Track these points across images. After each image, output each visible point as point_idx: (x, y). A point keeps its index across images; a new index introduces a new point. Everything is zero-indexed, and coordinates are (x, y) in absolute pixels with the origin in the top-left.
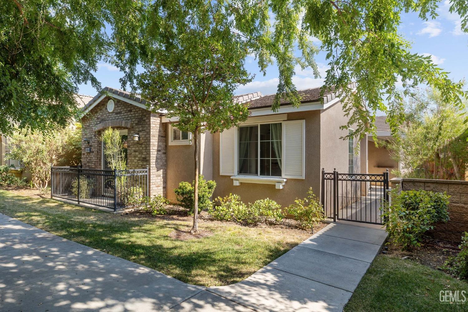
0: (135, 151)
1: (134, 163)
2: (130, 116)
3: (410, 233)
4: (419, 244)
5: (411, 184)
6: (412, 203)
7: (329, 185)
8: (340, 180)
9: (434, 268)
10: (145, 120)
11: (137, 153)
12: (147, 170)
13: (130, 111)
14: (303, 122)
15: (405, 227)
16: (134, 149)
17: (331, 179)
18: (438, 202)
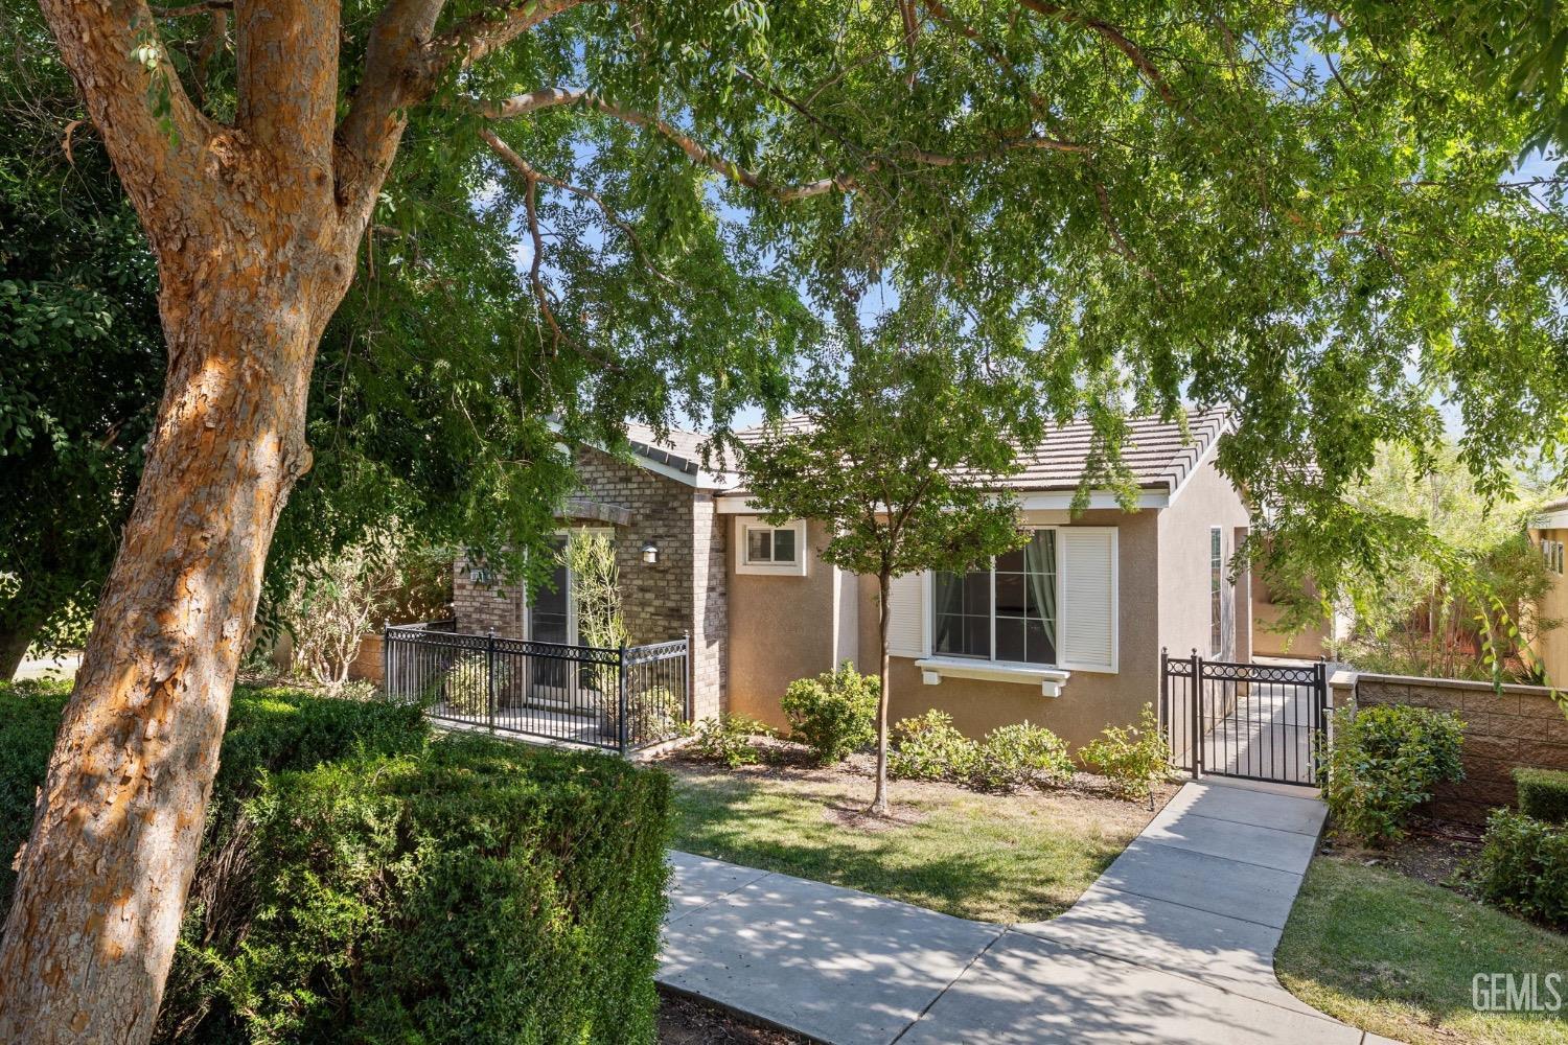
0: (642, 589)
1: (638, 622)
2: (624, 492)
3: (1382, 808)
4: (1398, 833)
5: (1376, 688)
6: (1384, 741)
7: (1180, 688)
8: (1208, 677)
9: (1432, 883)
10: (674, 509)
11: (649, 596)
12: (686, 642)
13: (627, 480)
14: (1115, 531)
15: (1371, 796)
16: (640, 582)
17: (1185, 675)
18: (1438, 737)
